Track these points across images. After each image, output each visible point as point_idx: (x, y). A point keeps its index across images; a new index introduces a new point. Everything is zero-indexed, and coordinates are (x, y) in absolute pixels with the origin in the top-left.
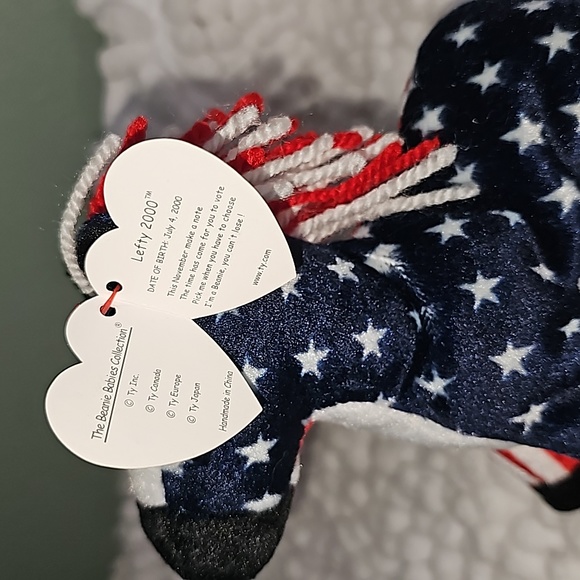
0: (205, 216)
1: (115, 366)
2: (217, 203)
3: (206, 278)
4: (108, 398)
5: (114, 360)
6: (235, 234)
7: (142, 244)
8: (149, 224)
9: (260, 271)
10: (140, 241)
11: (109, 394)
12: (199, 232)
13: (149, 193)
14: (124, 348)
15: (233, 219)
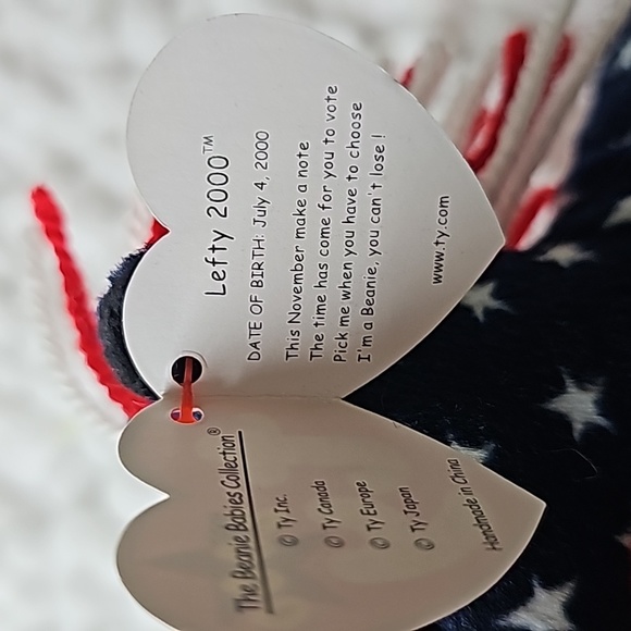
0: (316, 157)
1: (233, 491)
2: (331, 125)
3: (346, 295)
4: (242, 542)
5: (228, 482)
6: (376, 180)
7: (217, 256)
8: (220, 207)
9: (440, 248)
10: (213, 249)
11: (241, 534)
12: (314, 197)
13: (208, 141)
14: (240, 462)
15: (367, 149)
